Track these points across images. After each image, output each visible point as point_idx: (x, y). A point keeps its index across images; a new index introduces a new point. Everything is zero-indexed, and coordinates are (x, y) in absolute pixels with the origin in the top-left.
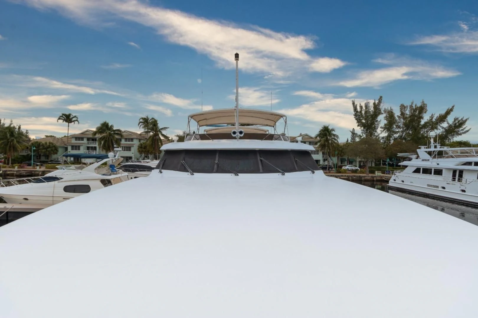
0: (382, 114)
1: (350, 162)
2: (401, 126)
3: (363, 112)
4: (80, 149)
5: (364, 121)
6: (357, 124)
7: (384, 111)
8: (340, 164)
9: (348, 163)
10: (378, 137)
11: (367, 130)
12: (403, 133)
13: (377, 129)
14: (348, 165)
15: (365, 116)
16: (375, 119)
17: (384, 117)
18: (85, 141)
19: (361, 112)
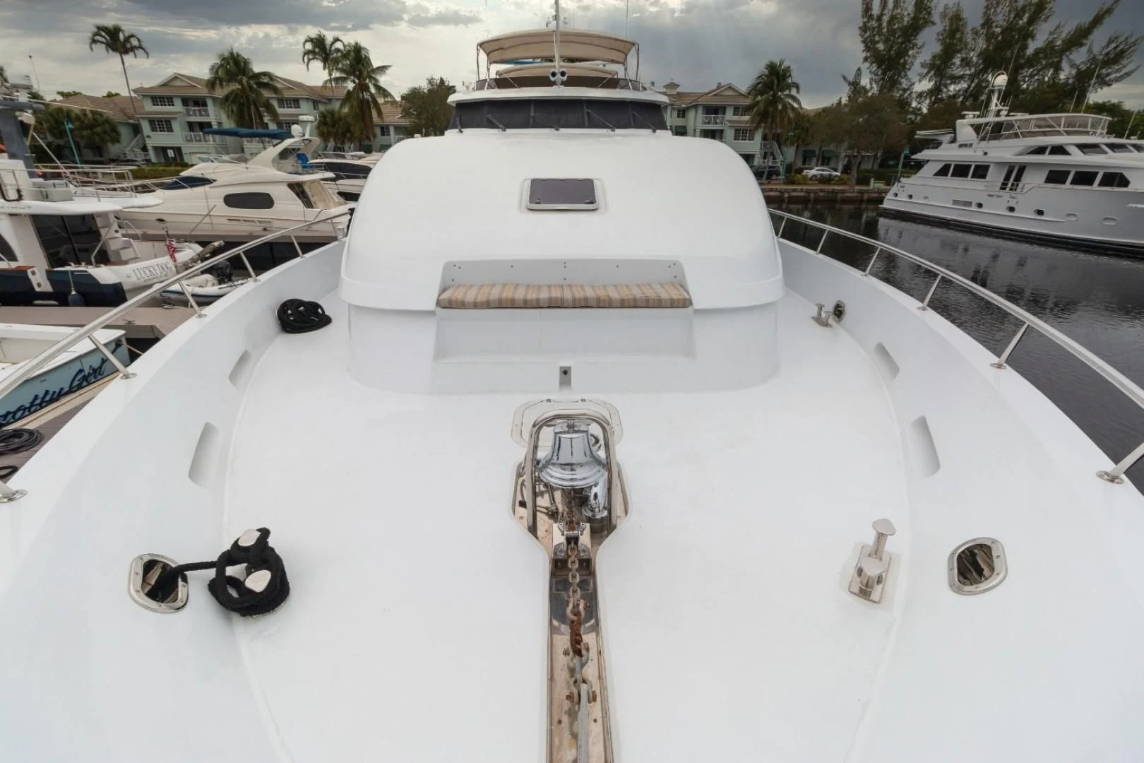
0: (934, 23)
1: (825, 160)
2: (975, 59)
3: (886, 19)
4: (171, 128)
5: (881, 46)
6: (864, 54)
7: (942, 13)
8: (799, 164)
9: (818, 160)
10: (909, 92)
11: (884, 73)
12: (972, 82)
13: (909, 69)
14: (817, 166)
15: (888, 31)
16: (910, 41)
17: (938, 34)
18: (178, 107)
19: (879, 19)
